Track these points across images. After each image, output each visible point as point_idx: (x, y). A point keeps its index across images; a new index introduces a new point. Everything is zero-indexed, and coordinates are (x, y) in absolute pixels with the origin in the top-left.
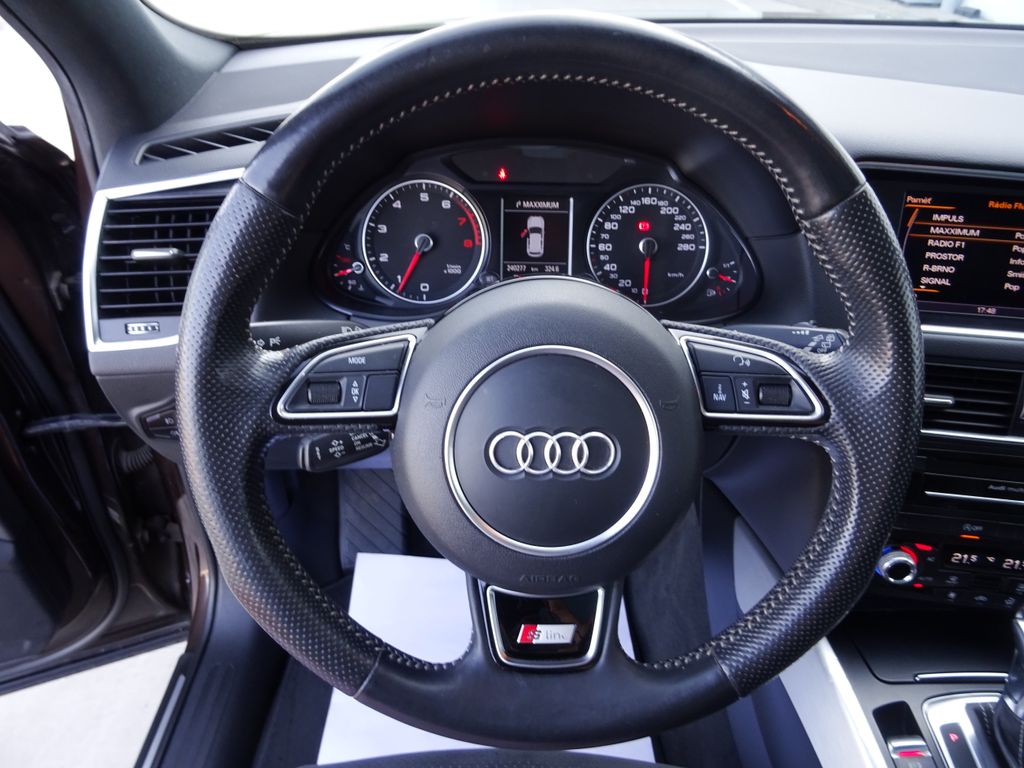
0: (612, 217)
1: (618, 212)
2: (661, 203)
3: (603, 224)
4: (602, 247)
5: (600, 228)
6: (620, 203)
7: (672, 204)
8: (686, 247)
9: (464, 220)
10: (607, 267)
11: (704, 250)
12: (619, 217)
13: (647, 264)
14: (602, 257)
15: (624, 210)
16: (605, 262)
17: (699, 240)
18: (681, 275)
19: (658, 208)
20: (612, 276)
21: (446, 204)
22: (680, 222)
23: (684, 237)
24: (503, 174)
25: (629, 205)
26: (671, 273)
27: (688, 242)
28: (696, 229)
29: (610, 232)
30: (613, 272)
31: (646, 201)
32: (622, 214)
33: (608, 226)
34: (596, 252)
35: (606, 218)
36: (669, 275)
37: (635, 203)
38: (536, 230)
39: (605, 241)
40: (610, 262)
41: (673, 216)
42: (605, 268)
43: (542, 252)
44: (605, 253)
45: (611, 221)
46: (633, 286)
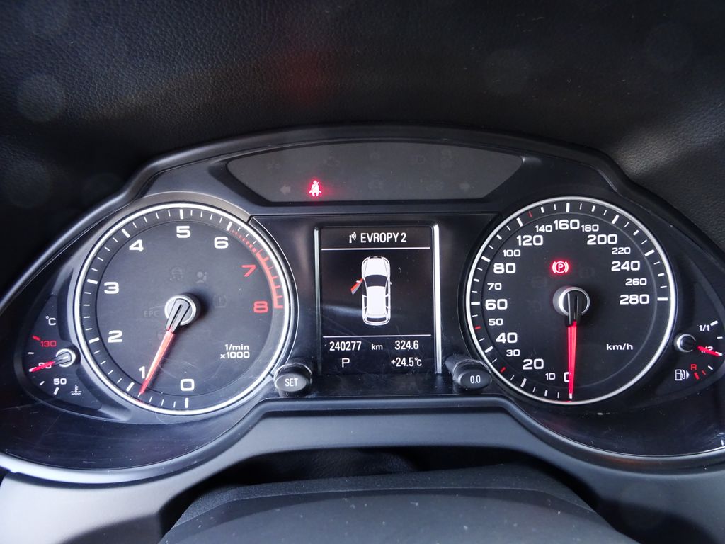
0: (506, 253)
1: (515, 246)
2: (587, 228)
3: (490, 266)
4: (490, 304)
5: (486, 273)
6: (517, 230)
7: (606, 229)
8: (634, 299)
9: (253, 267)
10: (501, 339)
11: (667, 304)
12: (516, 253)
13: (573, 332)
14: (492, 322)
15: (526, 241)
16: (498, 330)
17: (656, 287)
18: (628, 346)
19: (584, 236)
20: (511, 353)
21: (221, 243)
22: (622, 258)
23: (630, 282)
24: (315, 189)
25: (533, 233)
26: (611, 344)
27: (637, 290)
28: (650, 269)
29: (503, 278)
30: (512, 347)
31: (562, 225)
32: (522, 248)
33: (499, 268)
34: (482, 315)
35: (495, 255)
36: (608, 347)
37: (543, 229)
38: (377, 280)
39: (495, 295)
40: (505, 329)
41: (609, 247)
42: (498, 340)
43: (388, 316)
44: (496, 314)
45: (505, 260)
46: (547, 369)
